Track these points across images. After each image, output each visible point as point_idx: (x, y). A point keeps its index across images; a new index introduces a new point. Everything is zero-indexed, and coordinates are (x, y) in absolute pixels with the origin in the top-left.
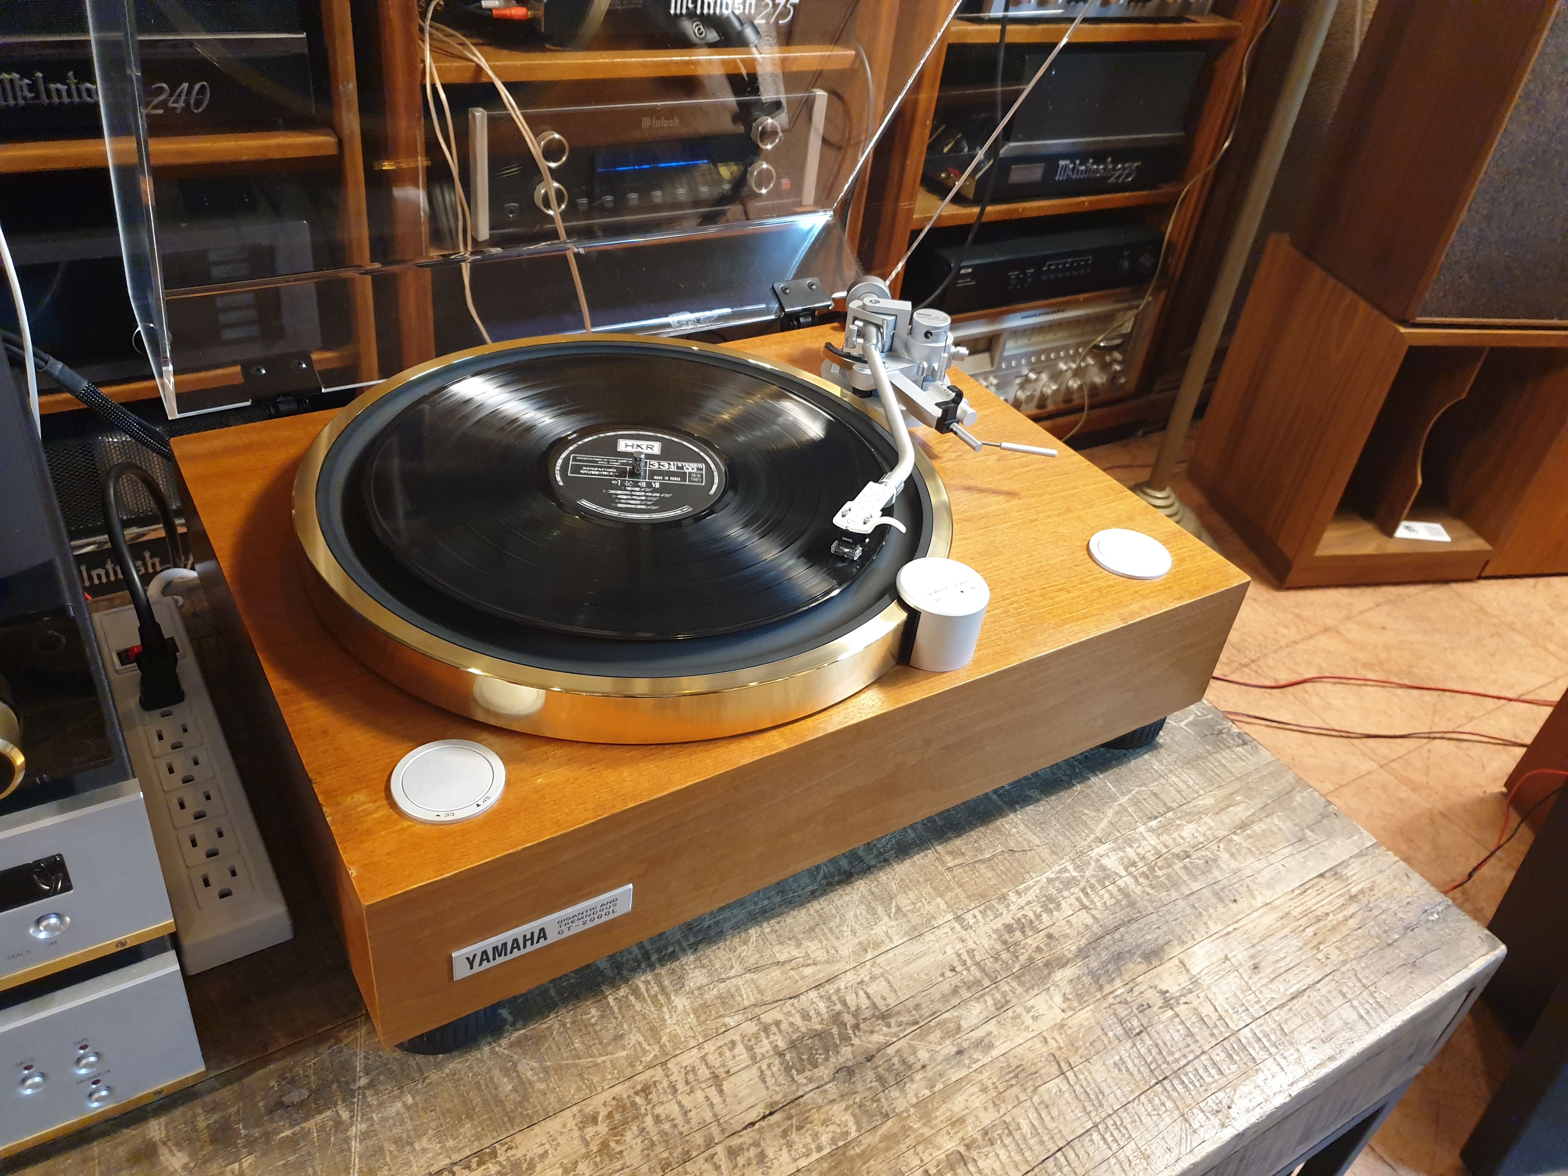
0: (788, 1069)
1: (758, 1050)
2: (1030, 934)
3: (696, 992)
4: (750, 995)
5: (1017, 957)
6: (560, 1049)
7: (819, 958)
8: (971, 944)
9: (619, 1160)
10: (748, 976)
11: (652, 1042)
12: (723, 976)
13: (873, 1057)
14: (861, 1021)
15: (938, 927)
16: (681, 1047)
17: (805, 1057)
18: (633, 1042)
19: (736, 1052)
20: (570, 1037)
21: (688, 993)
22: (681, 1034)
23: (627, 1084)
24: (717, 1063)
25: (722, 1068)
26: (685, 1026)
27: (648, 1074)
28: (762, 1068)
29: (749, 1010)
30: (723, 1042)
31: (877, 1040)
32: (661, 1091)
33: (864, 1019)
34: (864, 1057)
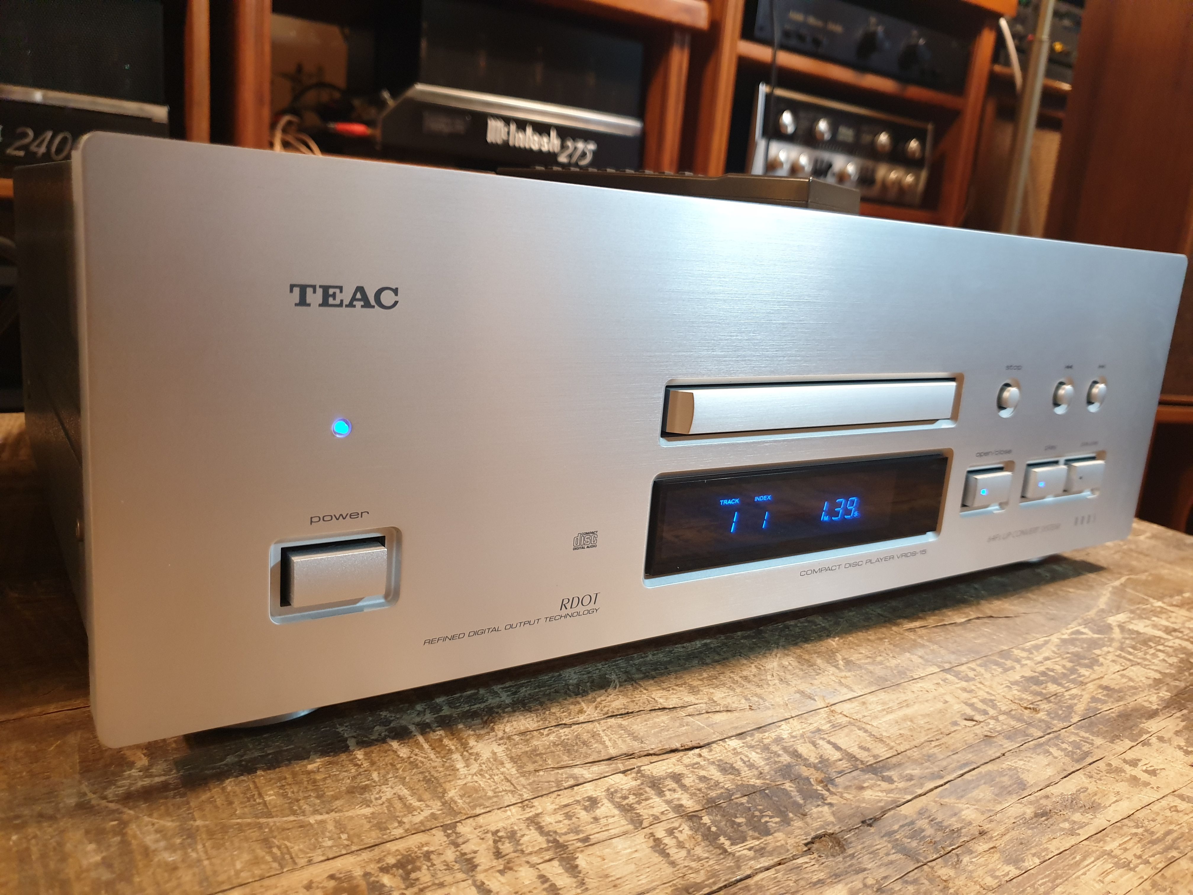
0: (710, 837)
1: (643, 811)
3: (517, 738)
4: (619, 742)
5: (1070, 708)
6: (231, 803)
7: (734, 706)
8: (981, 695)
10: (612, 721)
11: (426, 796)
12: (566, 721)
13: (876, 819)
14: (834, 775)
15: (921, 678)
16: (487, 804)
17: (739, 820)
18: (389, 795)
19: (599, 812)
20: (256, 787)
21: (501, 739)
22: (487, 788)
23: (366, 855)
24: (562, 828)
25: (572, 835)
26: (496, 778)
27: (413, 841)
28: (658, 835)
29: (619, 762)
30: (572, 799)
31: (874, 798)
32: (441, 867)
33: (839, 772)
34: (856, 820)
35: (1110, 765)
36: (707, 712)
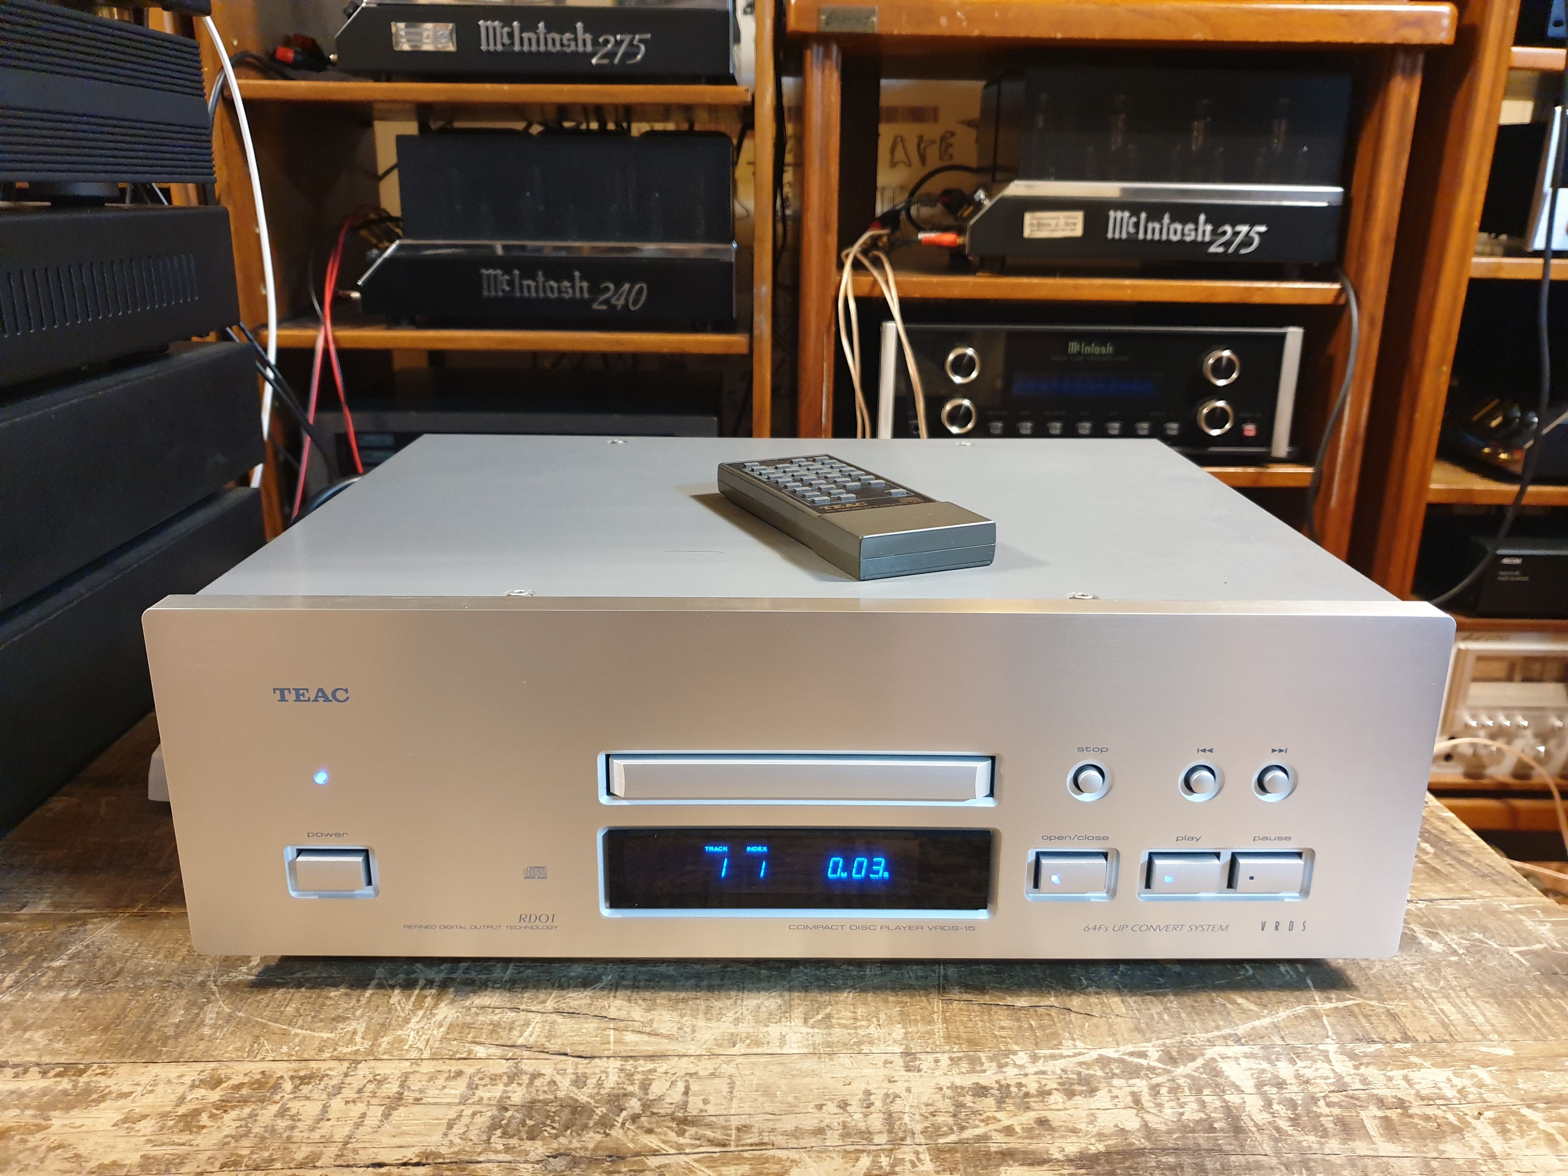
0: (493, 1127)
1: (480, 1093)
2: (1012, 1108)
3: (474, 1010)
4: (536, 1034)
5: (962, 1129)
6: (267, 1006)
7: (662, 1030)
8: (898, 1088)
9: (191, 1132)
11: (371, 1036)
12: (523, 1006)
13: (623, 1158)
14: (648, 1114)
15: (866, 1054)
16: (395, 1054)
17: (530, 1123)
18: (351, 1028)
19: (452, 1083)
20: (290, 1000)
21: (463, 1008)
22: (410, 1043)
23: (295, 1065)
24: (416, 1086)
25: (417, 1093)
26: (424, 1036)
27: (323, 1066)
28: (464, 1113)
29: (516, 1050)
30: (449, 1068)
31: (647, 1142)
32: (322, 1087)
33: (653, 1113)
34: (608, 1153)
36: (633, 1031)
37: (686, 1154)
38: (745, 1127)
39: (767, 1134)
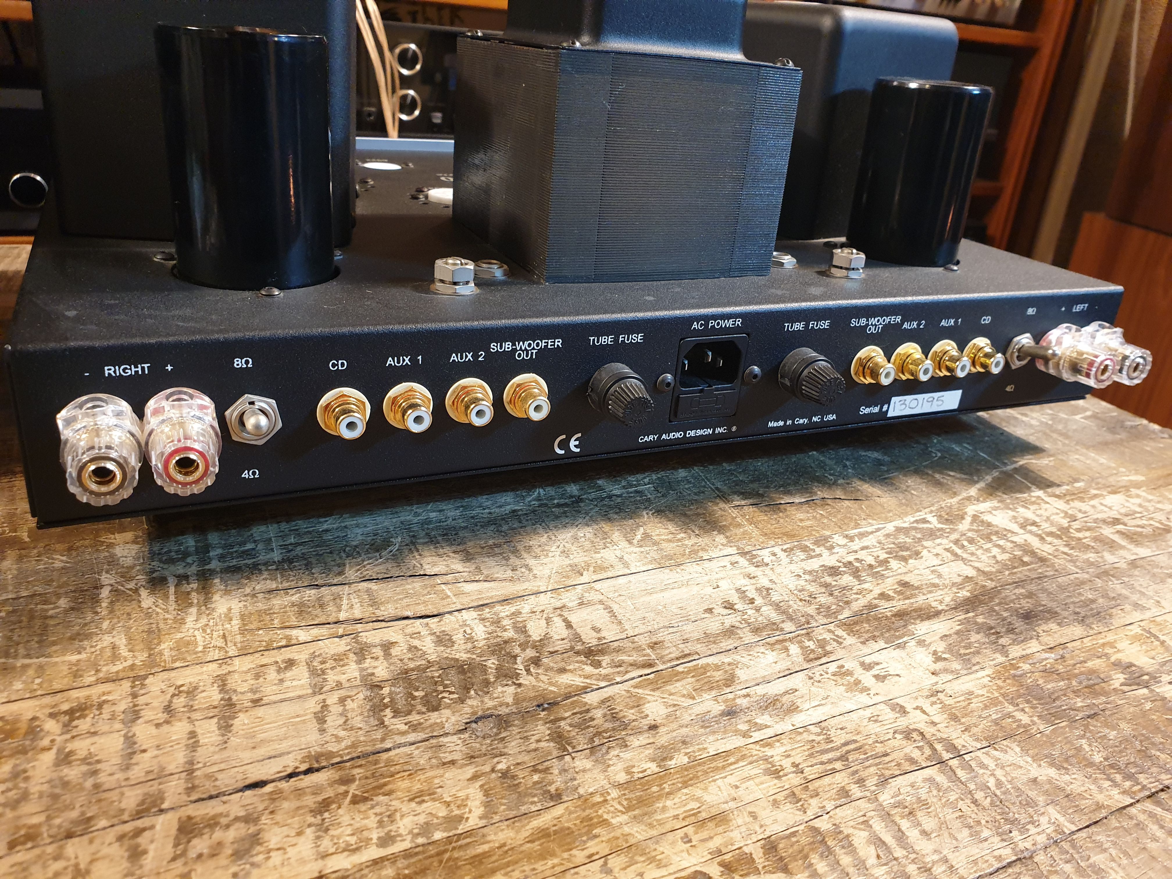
0: (377, 708)
1: (332, 677)
3: (261, 596)
4: (356, 607)
7: (496, 575)
8: (763, 582)
10: (365, 585)
12: (320, 582)
13: (556, 704)
14: (546, 655)
15: (709, 560)
16: (189, 659)
18: (105, 644)
19: (289, 674)
21: (245, 596)
22: (201, 643)
24: (243, 687)
25: (249, 694)
26: (214, 633)
27: (95, 692)
28: (328, 702)
29: (343, 626)
30: (272, 660)
31: (568, 682)
32: (106, 715)
33: (551, 653)
34: (535, 703)
35: (843, 666)
36: (465, 581)
37: (617, 683)
38: (656, 644)
39: (683, 646)
